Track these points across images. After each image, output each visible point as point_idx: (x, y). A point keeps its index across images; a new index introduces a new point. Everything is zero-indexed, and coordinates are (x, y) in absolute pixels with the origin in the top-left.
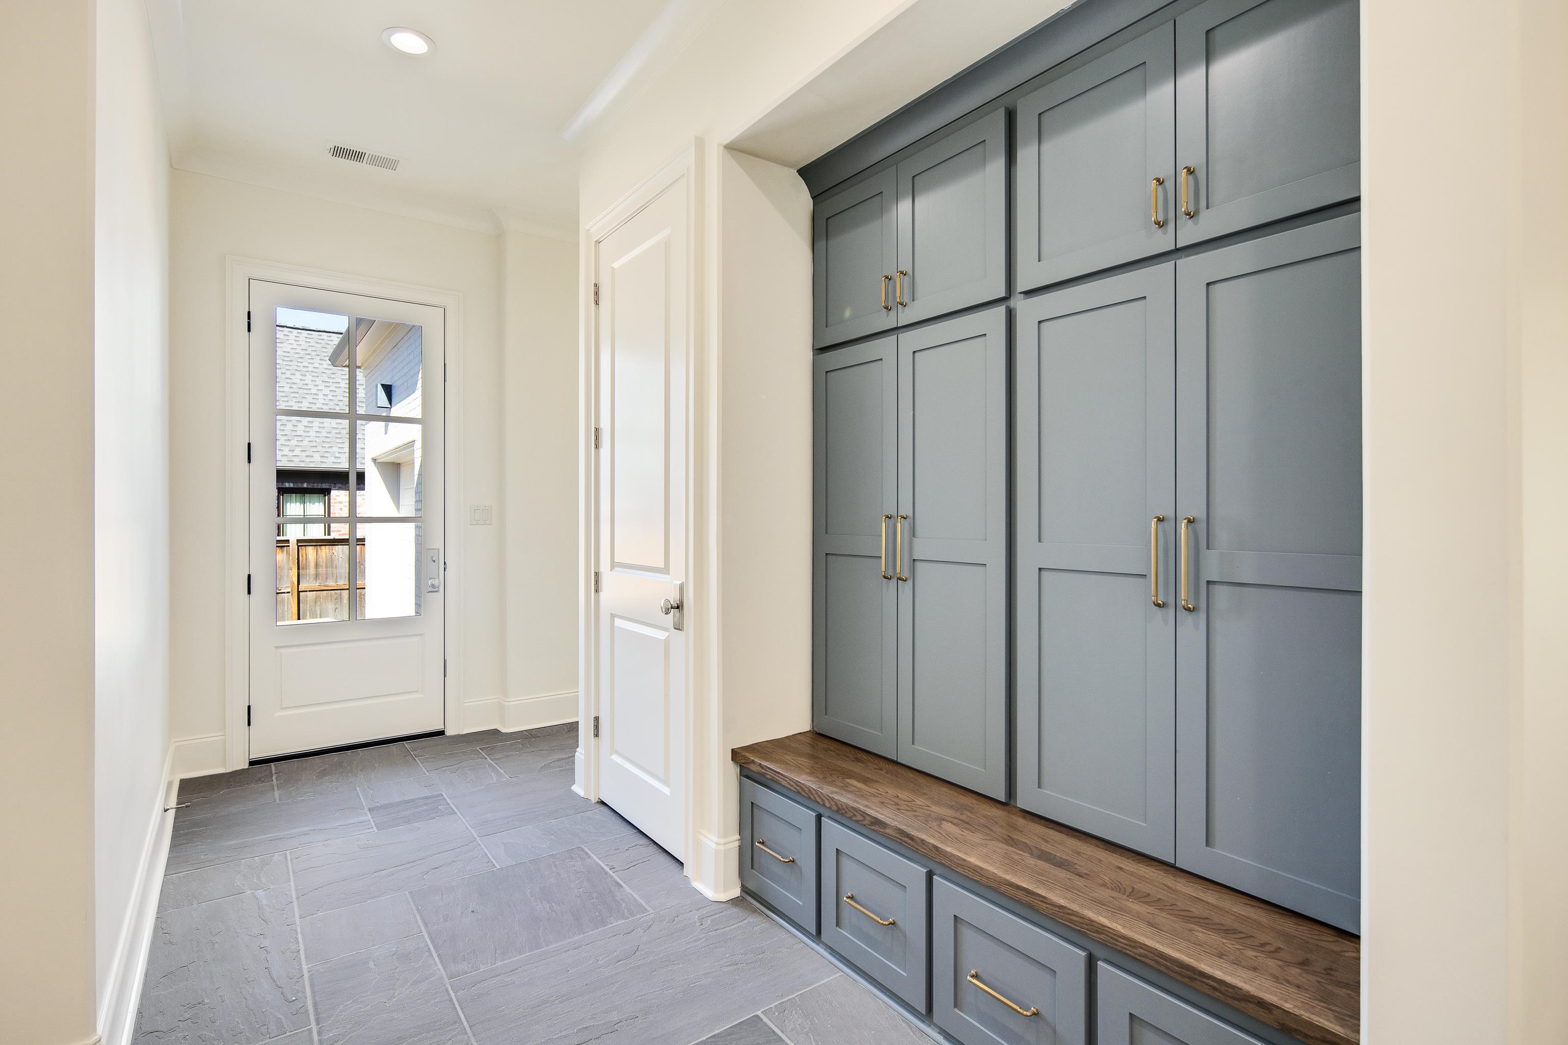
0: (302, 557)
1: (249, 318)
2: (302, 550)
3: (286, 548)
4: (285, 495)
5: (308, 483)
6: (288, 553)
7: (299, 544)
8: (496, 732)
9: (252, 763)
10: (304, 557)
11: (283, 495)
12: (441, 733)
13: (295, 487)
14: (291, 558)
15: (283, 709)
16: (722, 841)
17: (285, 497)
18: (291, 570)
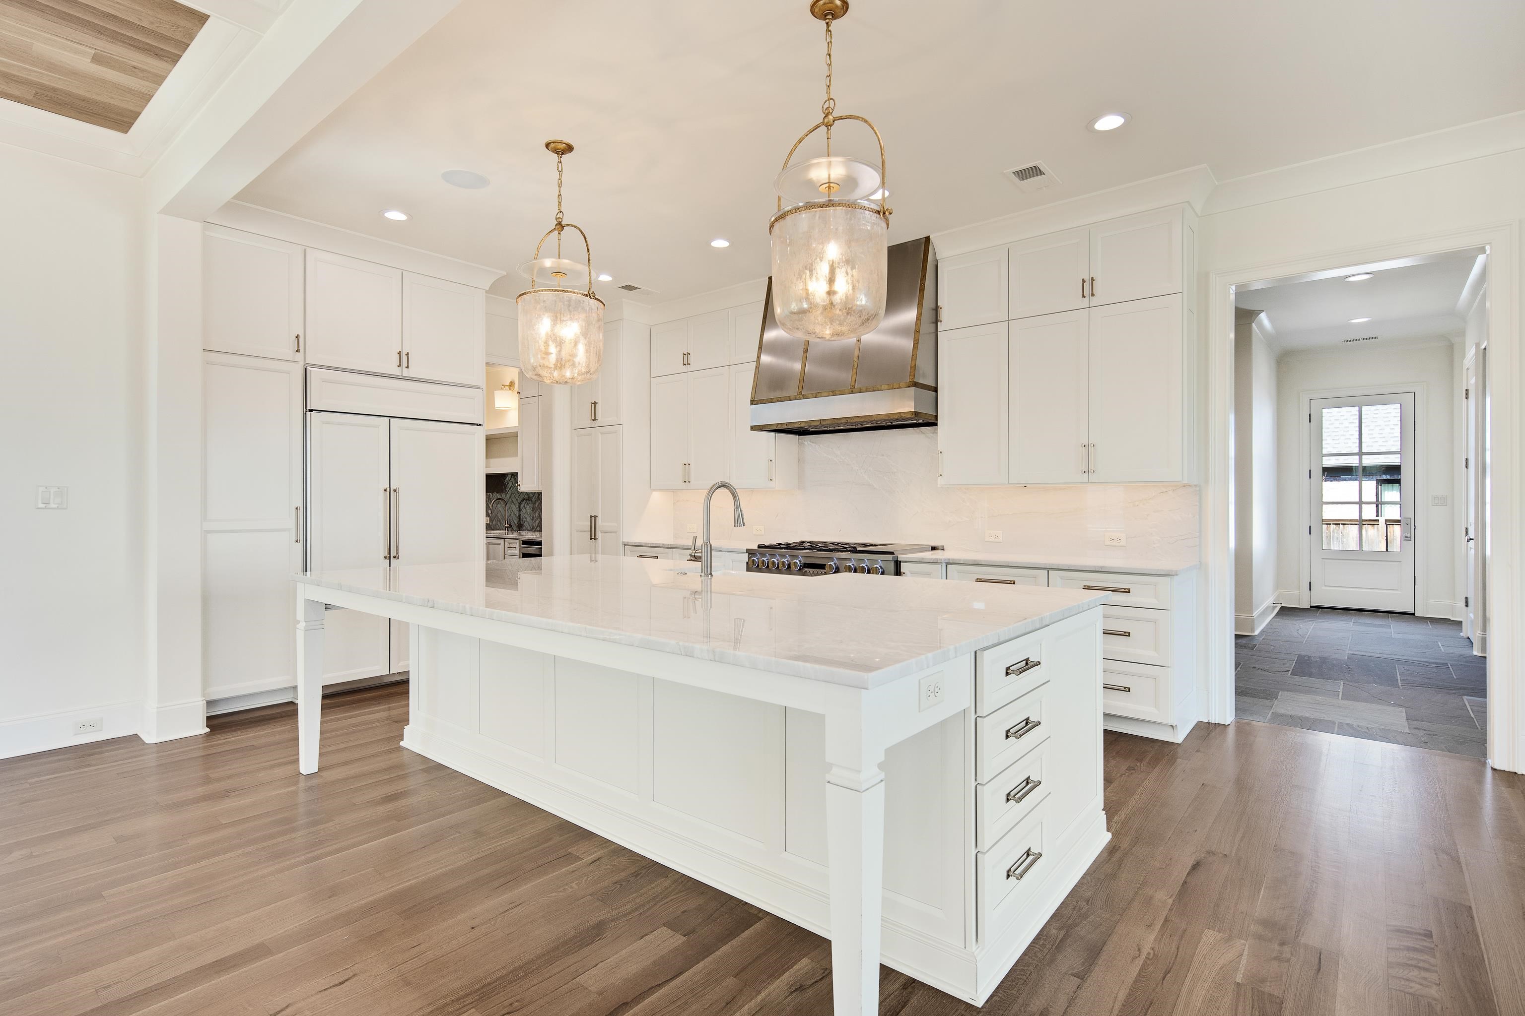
0: (1390, 533)
1: (1310, 417)
2: (1390, 528)
3: (1376, 526)
4: (1383, 485)
5: (1390, 475)
6: (1378, 529)
7: (1387, 523)
8: (1450, 619)
9: (1311, 607)
10: (1392, 533)
11: (1381, 485)
12: (1413, 614)
13: (1392, 478)
14: (1380, 533)
15: (1325, 586)
16: (1482, 633)
17: (1383, 487)
18: (1381, 542)
